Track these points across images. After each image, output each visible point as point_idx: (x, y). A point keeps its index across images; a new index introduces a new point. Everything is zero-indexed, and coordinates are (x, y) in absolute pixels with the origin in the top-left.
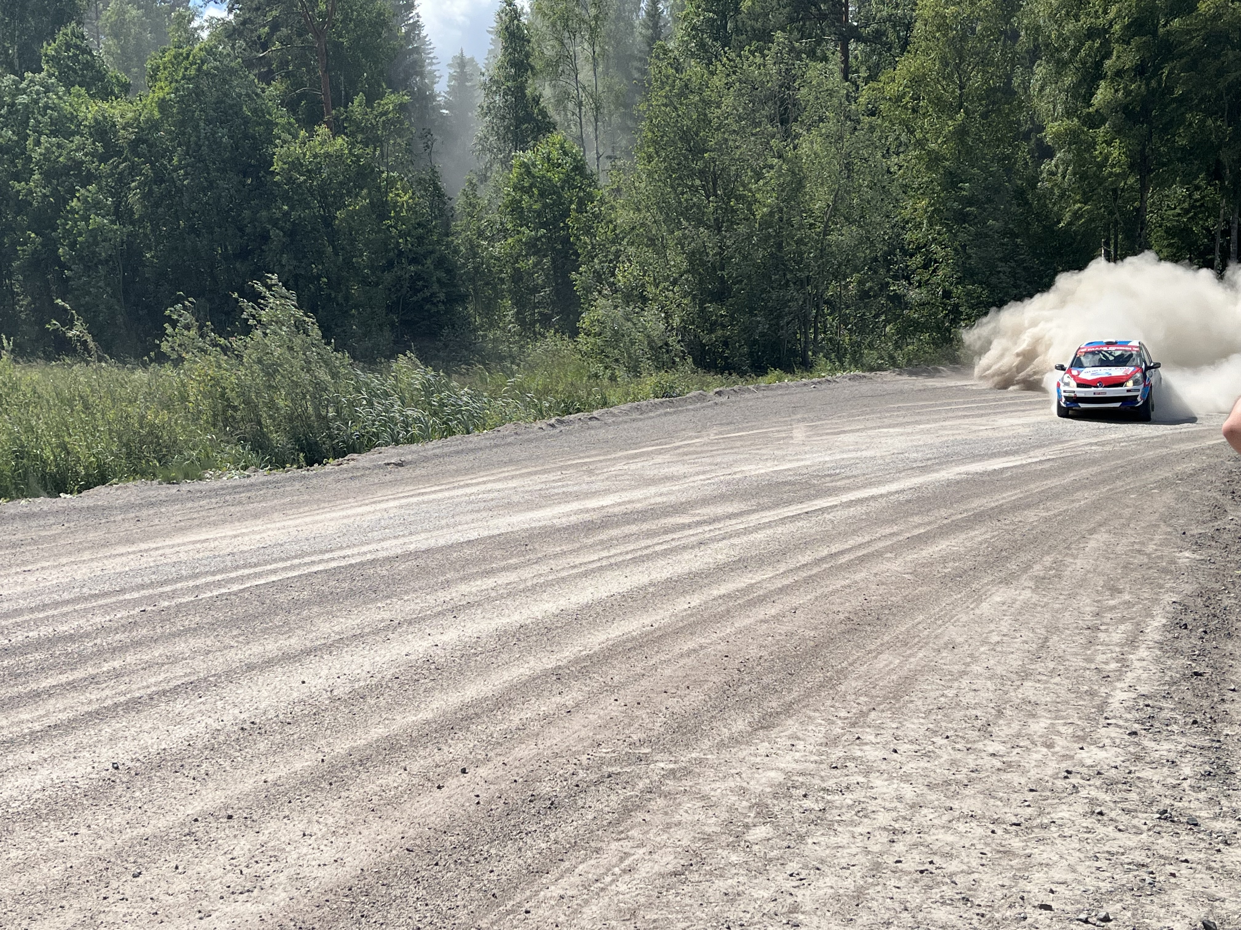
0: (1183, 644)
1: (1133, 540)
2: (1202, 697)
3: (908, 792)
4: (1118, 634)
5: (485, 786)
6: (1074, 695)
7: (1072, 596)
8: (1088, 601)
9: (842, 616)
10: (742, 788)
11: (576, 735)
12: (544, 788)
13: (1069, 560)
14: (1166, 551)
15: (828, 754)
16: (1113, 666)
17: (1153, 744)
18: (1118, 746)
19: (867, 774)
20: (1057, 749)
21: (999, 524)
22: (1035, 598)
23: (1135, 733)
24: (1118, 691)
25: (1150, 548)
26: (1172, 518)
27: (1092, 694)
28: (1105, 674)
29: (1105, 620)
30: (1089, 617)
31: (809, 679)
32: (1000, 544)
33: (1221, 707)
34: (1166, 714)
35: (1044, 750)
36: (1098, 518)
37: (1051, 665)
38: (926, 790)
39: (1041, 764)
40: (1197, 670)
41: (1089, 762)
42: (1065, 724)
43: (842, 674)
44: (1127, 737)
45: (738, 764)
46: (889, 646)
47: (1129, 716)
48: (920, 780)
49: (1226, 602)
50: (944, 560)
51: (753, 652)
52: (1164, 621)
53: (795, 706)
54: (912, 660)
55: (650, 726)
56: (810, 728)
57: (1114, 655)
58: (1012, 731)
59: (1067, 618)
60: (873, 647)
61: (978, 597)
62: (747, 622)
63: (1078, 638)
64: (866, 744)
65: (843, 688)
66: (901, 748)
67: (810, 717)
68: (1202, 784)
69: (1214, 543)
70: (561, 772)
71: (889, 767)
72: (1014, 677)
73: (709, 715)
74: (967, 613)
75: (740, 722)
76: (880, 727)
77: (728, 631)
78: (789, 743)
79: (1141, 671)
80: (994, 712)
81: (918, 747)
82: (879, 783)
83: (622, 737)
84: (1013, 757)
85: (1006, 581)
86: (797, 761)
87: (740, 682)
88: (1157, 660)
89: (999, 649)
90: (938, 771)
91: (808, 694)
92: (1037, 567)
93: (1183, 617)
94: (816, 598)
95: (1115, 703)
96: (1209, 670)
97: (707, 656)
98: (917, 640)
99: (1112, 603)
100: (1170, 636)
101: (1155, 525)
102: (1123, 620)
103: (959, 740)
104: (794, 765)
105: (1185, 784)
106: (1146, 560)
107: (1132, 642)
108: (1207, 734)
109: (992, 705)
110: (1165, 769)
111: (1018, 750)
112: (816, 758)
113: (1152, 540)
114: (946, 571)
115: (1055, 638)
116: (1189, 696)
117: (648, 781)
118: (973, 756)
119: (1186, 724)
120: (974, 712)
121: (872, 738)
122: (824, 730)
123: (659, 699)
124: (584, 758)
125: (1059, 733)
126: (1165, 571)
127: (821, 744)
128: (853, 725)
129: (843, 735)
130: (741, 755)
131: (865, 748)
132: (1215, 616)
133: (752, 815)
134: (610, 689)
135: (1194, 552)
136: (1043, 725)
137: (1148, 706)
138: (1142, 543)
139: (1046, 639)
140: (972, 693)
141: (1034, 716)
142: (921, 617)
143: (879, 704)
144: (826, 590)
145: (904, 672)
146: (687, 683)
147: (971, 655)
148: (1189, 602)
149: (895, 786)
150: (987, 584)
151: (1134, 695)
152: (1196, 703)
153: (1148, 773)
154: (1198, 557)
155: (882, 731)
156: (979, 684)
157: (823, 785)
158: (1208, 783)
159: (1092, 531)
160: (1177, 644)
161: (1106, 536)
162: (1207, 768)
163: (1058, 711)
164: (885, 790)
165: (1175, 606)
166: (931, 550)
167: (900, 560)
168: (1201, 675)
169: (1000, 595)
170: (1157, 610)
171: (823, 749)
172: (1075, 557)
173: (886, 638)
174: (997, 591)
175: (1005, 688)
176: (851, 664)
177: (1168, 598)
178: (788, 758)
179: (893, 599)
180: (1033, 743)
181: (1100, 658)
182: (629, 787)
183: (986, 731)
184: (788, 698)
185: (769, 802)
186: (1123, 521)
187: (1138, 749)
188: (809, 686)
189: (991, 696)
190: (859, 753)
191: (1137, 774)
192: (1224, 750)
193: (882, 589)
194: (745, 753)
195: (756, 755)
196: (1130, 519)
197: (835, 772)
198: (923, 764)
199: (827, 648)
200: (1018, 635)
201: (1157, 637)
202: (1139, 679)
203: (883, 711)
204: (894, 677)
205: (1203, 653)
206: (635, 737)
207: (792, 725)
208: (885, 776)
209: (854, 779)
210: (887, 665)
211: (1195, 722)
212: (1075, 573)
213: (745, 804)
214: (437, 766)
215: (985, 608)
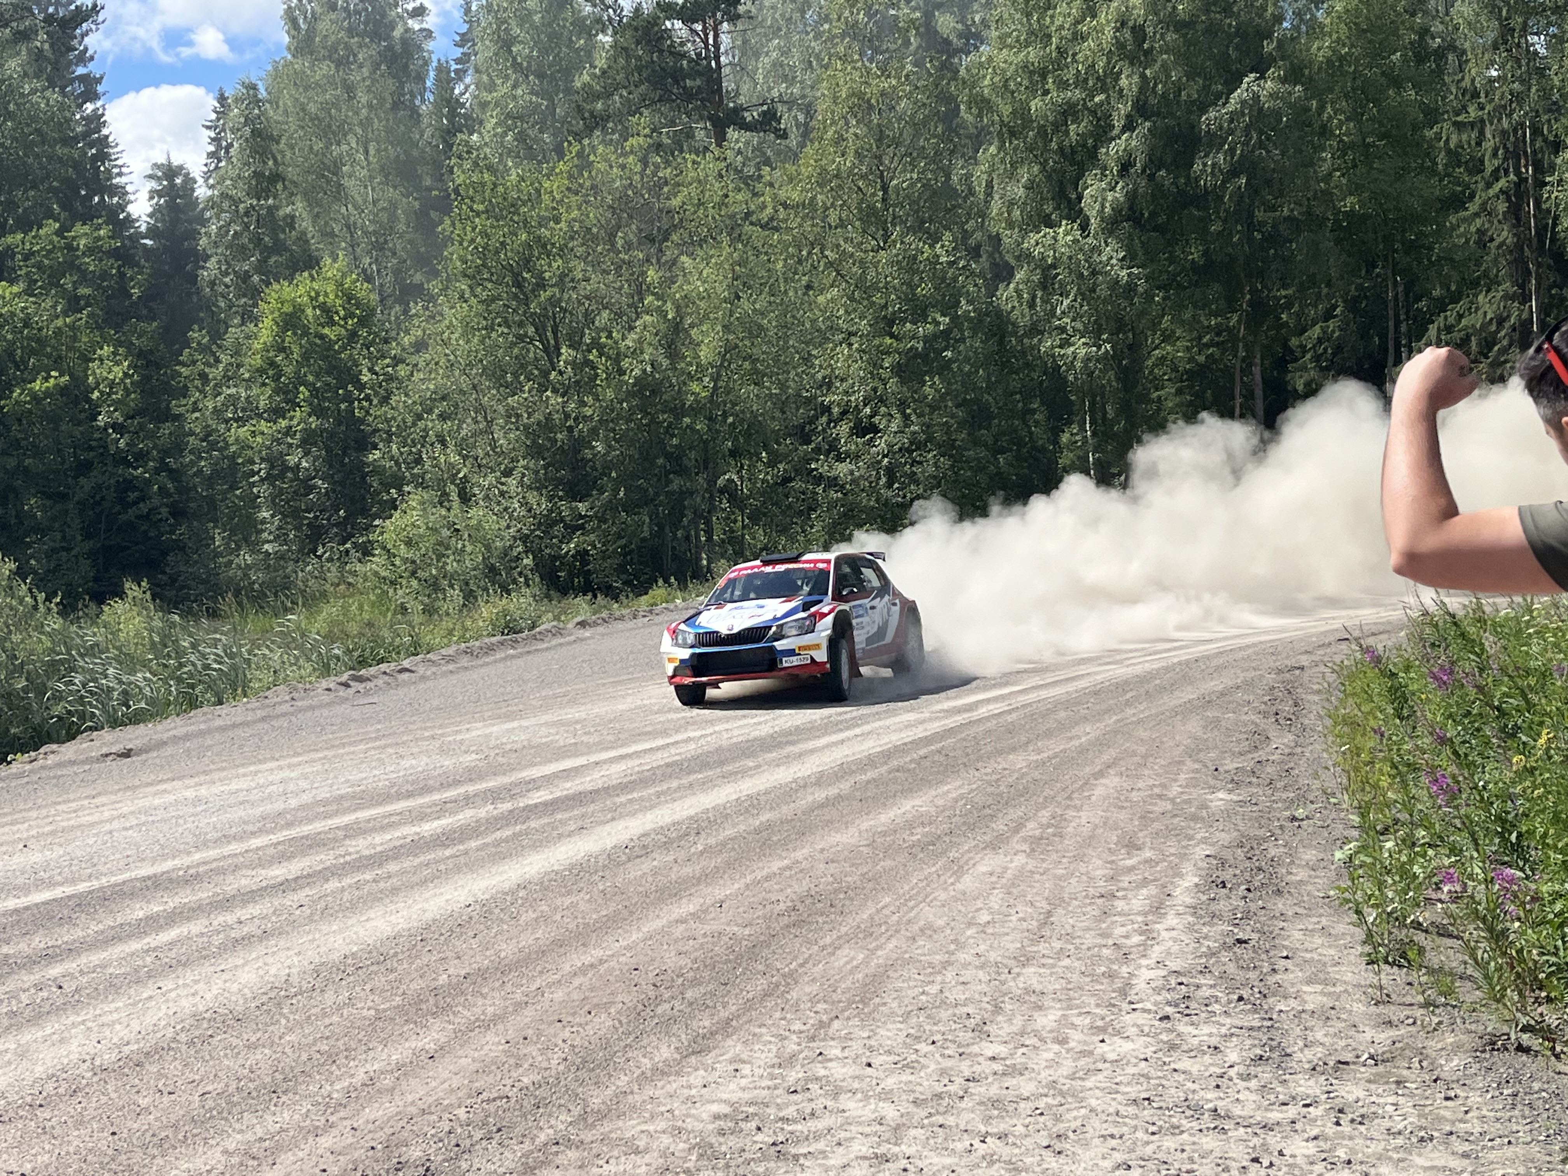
0: (1222, 906)
1: (1151, 782)
2: (1248, 968)
3: (890, 1112)
4: (1139, 900)
5: (332, 1158)
6: (1088, 979)
7: (1079, 858)
8: (1099, 862)
9: (782, 906)
10: (674, 1128)
11: (446, 1085)
12: (415, 1153)
13: (1071, 813)
14: (1195, 793)
15: (783, 1078)
16: (1136, 939)
17: (1191, 1029)
18: (1148, 1035)
19: (836, 1096)
20: (1072, 1044)
21: (977, 774)
22: (1031, 864)
23: (1167, 1018)
24: (1143, 970)
25: (1175, 790)
26: (1200, 750)
27: (1111, 975)
28: (1125, 950)
29: (1121, 885)
30: (1102, 883)
31: (749, 988)
32: (980, 799)
33: (1271, 980)
34: (1206, 992)
35: (1056, 1047)
36: (1105, 757)
37: (1057, 945)
38: (912, 1108)
39: (1054, 1063)
40: (1240, 936)
41: (1112, 1056)
42: (1080, 1014)
43: (791, 978)
44: (1157, 1023)
45: (668, 1100)
46: (847, 939)
47: (1159, 998)
48: (904, 1097)
49: (1272, 852)
50: (910, 826)
51: (671, 961)
52: (1196, 880)
53: (734, 1023)
54: (879, 953)
55: (545, 1064)
56: (756, 1048)
57: (1136, 926)
58: (1015, 1029)
59: (1074, 885)
60: (828, 940)
61: (958, 869)
62: (658, 924)
63: (1089, 909)
64: (831, 1060)
65: (794, 994)
66: (876, 1062)
67: (755, 1035)
68: (1253, 1070)
69: (1254, 780)
70: (433, 1131)
71: (864, 1085)
72: (1012, 963)
73: (622, 1044)
74: (945, 889)
75: (664, 1049)
76: (849, 1037)
77: (634, 937)
78: (732, 1068)
79: (1171, 943)
80: (988, 1007)
81: (897, 1058)
82: (850, 1104)
83: (509, 1082)
84: (1018, 1060)
85: (993, 846)
86: (744, 1089)
87: (658, 1000)
88: (1190, 928)
89: (990, 930)
90: (925, 1083)
91: (749, 1005)
92: (1031, 825)
93: (1219, 873)
94: (747, 886)
95: (1140, 984)
96: (1255, 936)
97: (611, 971)
98: (883, 928)
99: (1129, 863)
100: (1204, 898)
101: (1179, 762)
102: (1145, 882)
103: (949, 1044)
104: (740, 1094)
105: (1232, 1072)
106: (1169, 807)
107: (1157, 909)
108: (1255, 1011)
109: (986, 999)
110: (1207, 1057)
111: (1024, 1050)
112: (770, 1083)
113: (1176, 780)
114: (915, 838)
115: (1060, 911)
116: (1231, 968)
117: (551, 1131)
118: (969, 1063)
119: (1230, 1002)
120: (966, 1010)
121: (837, 1052)
122: (774, 1049)
123: (552, 1031)
124: (461, 1112)
125: (1074, 1026)
126: (1195, 818)
127: (773, 1066)
128: (813, 1039)
129: (802, 1052)
130: (670, 1088)
131: (829, 1065)
132: (1260, 869)
133: (694, 1158)
134: (485, 1024)
135: (1230, 791)
136: (1052, 1017)
137: (1181, 984)
138: (1163, 786)
139: (1049, 914)
140: (961, 987)
141: (1040, 1008)
142: (887, 899)
143: (843, 1011)
144: (759, 875)
145: (871, 970)
146: (586, 1008)
147: (955, 941)
148: (1227, 854)
149: (873, 1107)
150: (969, 851)
151: (1164, 973)
152: (1240, 976)
153: (1185, 1064)
154: (1235, 798)
155: (850, 1043)
156: (967, 975)
157: (781, 1115)
158: (1259, 1069)
159: (1100, 774)
160: (1214, 907)
161: (1117, 780)
162: (1259, 1052)
163: (1070, 999)
164: (859, 1112)
165: (1208, 860)
166: (891, 814)
167: (852, 830)
168: (1245, 942)
169: (987, 864)
170: (1187, 868)
171: (777, 1071)
172: (1079, 809)
173: (844, 930)
174: (982, 859)
175: (1003, 977)
176: (802, 965)
177: (1201, 851)
178: (732, 1086)
179: (849, 879)
180: (1043, 1040)
181: (1119, 931)
182: (527, 1142)
183: (981, 1031)
184: (724, 1014)
185: (713, 1140)
186: (1137, 759)
187: (1172, 1036)
188: (750, 996)
189: (984, 987)
190: (822, 1072)
191: (1173, 1066)
192: (1278, 1029)
193: (833, 868)
194: (675, 1085)
195: (690, 1087)
196: (1145, 757)
197: (794, 1097)
198: (906, 1077)
199: (768, 946)
200: (1013, 911)
201: (1189, 901)
202: (1169, 953)
203: (848, 1019)
204: (860, 976)
205: (1247, 916)
206: (525, 1080)
207: (733, 1047)
208: (859, 1096)
209: (818, 1104)
210: (847, 963)
211: (1241, 999)
212: (1080, 829)
213: (682, 1146)
214: (263, 1140)
215: (967, 882)
